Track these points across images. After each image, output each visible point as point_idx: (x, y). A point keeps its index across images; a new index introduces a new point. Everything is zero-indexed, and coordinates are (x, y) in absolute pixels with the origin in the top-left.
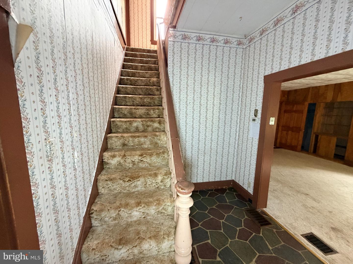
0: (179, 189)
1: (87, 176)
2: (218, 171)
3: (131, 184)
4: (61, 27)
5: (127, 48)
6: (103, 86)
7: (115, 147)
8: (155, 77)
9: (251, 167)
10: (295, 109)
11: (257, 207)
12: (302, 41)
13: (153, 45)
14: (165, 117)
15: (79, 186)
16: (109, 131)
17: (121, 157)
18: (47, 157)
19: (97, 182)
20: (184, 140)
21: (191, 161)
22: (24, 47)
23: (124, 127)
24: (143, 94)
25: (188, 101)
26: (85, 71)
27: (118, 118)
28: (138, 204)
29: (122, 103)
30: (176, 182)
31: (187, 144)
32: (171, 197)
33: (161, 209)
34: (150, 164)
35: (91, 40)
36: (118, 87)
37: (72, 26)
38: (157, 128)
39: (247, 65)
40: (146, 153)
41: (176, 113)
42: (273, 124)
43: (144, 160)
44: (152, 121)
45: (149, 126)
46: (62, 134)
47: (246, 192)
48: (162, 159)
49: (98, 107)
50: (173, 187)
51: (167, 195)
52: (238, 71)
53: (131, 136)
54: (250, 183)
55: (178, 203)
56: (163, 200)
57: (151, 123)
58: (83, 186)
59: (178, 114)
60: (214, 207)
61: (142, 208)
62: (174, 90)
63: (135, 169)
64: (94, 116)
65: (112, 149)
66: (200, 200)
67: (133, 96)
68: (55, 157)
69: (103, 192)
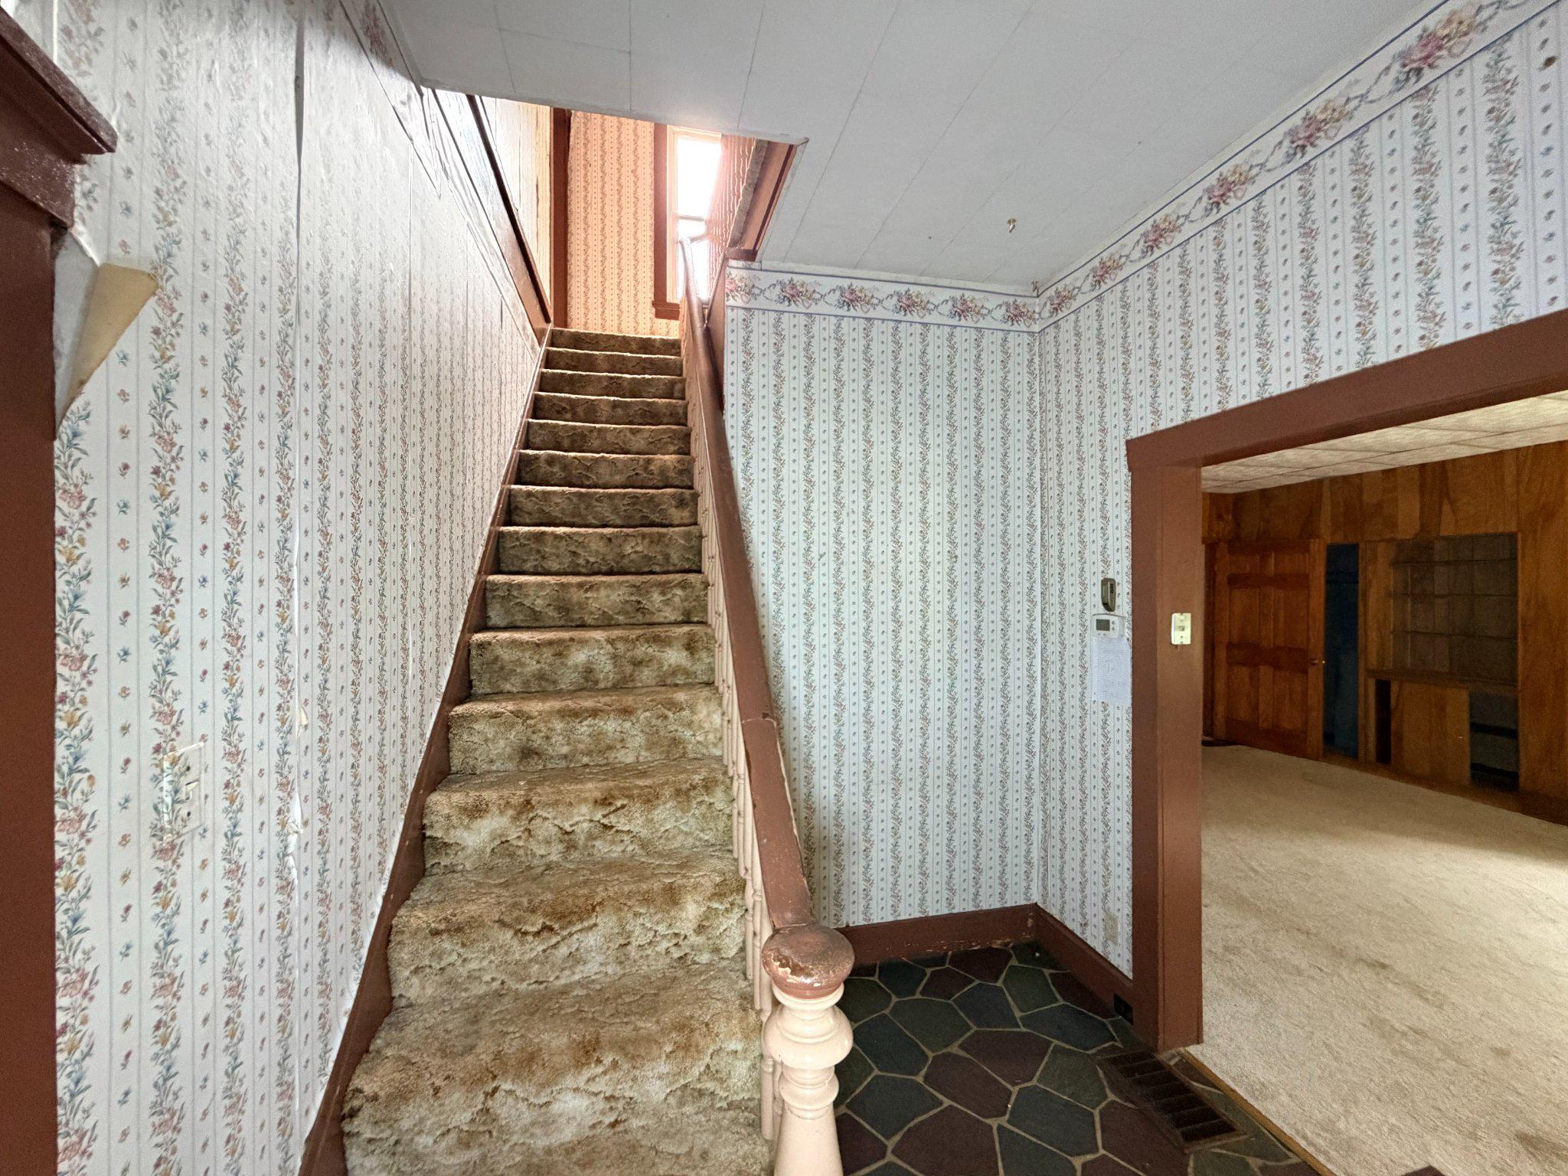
0: (781, 970)
1: (340, 917)
2: (963, 864)
3: (555, 946)
4: (277, 269)
5: (553, 334)
6: (442, 492)
7: (485, 767)
8: (672, 448)
9: (1111, 841)
10: (1271, 568)
11: (1160, 1042)
12: (1261, 309)
13: (664, 321)
14: (712, 618)
15: (296, 972)
16: (462, 689)
17: (511, 812)
18: (157, 831)
19: (389, 942)
20: (803, 723)
21: (836, 819)
22: (113, 353)
23: (528, 669)
24: (619, 522)
25: (814, 548)
26: (369, 434)
27: (505, 629)
28: (587, 1052)
29: (525, 561)
30: (767, 933)
31: (815, 740)
32: (745, 1010)
33: (696, 1071)
34: (644, 845)
35: (402, 310)
36: (510, 496)
37: (327, 261)
38: (676, 671)
39: (1051, 396)
40: (628, 789)
41: (761, 601)
42: (1187, 641)
43: (620, 822)
44: (656, 640)
45: (640, 663)
46: (239, 719)
47: (1100, 965)
48: (704, 816)
49: (414, 586)
50: (755, 954)
51: (725, 1001)
52: (1018, 420)
53: (559, 711)
54: (1114, 920)
55: (778, 1045)
56: (707, 1025)
57: (650, 650)
58: (317, 971)
59: (773, 607)
60: (954, 1049)
61: (605, 1073)
62: (753, 505)
63: (576, 871)
64: (394, 627)
65: (470, 775)
66: (887, 1011)
67: (575, 530)
68: (193, 831)
69: (412, 994)
